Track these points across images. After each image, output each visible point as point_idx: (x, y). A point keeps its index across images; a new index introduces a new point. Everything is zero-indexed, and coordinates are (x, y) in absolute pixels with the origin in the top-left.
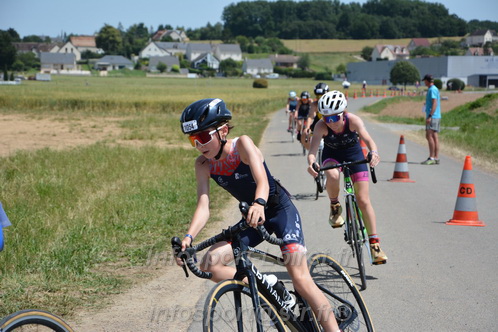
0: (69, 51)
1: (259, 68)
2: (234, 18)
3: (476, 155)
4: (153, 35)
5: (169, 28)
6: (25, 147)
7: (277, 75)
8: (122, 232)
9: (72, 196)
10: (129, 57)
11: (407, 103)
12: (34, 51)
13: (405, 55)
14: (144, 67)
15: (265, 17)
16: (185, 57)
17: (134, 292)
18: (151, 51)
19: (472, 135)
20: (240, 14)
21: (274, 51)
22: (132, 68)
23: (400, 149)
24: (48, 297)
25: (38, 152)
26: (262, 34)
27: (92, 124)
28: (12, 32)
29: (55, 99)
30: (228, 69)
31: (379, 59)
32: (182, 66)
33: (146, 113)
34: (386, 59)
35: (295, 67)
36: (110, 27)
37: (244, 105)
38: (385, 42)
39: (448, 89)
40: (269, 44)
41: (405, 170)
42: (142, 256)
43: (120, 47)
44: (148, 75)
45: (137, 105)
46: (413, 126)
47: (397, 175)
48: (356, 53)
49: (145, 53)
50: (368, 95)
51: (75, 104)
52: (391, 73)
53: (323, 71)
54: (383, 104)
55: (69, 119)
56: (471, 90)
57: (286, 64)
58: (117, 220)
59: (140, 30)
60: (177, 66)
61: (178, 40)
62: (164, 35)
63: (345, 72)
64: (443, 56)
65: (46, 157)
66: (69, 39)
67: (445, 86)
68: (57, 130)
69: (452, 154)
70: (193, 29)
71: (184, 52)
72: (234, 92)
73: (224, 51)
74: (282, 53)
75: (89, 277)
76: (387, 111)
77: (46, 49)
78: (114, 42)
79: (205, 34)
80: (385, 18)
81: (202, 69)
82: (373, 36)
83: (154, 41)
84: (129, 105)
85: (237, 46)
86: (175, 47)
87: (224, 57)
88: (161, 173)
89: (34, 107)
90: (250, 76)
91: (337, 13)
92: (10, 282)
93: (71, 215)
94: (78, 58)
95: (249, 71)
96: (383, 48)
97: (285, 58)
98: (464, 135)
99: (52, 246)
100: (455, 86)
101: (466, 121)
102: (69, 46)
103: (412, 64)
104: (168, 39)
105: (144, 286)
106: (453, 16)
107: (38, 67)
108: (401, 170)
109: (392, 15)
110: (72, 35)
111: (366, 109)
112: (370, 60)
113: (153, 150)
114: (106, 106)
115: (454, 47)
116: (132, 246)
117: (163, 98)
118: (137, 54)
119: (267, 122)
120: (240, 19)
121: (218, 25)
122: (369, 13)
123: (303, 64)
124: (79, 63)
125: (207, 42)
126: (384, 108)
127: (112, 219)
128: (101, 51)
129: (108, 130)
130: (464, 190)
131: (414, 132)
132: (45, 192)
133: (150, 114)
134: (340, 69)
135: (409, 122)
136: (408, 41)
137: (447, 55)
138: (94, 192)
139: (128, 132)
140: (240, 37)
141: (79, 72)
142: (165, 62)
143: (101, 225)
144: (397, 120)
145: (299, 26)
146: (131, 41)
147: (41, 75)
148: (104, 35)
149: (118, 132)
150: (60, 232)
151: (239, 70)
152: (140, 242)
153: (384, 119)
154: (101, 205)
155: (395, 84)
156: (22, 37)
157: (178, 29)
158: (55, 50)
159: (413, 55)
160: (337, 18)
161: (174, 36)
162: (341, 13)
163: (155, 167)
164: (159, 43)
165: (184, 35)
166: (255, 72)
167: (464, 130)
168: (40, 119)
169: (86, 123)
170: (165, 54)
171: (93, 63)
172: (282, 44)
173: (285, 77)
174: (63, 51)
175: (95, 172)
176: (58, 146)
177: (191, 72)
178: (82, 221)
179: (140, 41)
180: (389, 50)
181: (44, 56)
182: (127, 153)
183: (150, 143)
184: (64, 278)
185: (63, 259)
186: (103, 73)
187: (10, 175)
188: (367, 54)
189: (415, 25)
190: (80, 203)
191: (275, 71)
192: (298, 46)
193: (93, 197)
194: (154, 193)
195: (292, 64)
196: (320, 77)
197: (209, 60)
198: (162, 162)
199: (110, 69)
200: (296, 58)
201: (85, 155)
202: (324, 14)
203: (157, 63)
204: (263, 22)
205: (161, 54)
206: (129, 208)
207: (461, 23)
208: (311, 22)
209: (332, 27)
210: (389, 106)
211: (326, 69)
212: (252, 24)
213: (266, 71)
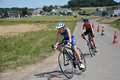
0: (37, 11)
1: (75, 14)
2: (70, 4)
3: (119, 30)
4: (54, 7)
5: (57, 6)
6: (28, 31)
7: (79, 15)
8: (46, 47)
9: (37, 40)
10: (49, 12)
11: (105, 20)
12: (31, 12)
13: (105, 10)
14: (52, 14)
15: (76, 3)
16: (60, 12)
17: (48, 59)
18: (54, 11)
19: (118, 26)
20: (71, 3)
21: (78, 10)
22: (50, 14)
23: (103, 29)
24: (31, 60)
25: (31, 31)
26: (76, 6)
27: (42, 26)
28: (26, 8)
29: (34, 21)
30: (69, 14)
31: (100, 11)
32: (60, 14)
33: (52, 23)
34: (101, 11)
35: (83, 13)
36: (45, 6)
37: (72, 21)
38: (101, 7)
39: (114, 17)
40: (77, 9)
41: (104, 33)
42: (50, 52)
43: (47, 10)
44: (53, 16)
45: (50, 22)
46: (106, 24)
47: (102, 34)
48: (95, 10)
49: (52, 11)
50: (97, 18)
51: (38, 22)
52: (102, 14)
53: (88, 14)
54: (100, 20)
55: (37, 25)
56: (119, 17)
57: (81, 13)
58: (45, 45)
59: (51, 6)
60: (59, 14)
61: (59, 8)
62: (56, 7)
63: (93, 14)
64: (113, 10)
65: (32, 32)
66: (37, 9)
67: (113, 16)
68: (35, 27)
69: (114, 30)
70: (62, 6)
71: (60, 11)
72: (70, 18)
73: (68, 10)
74: (80, 10)
75: (39, 56)
76: (101, 21)
77: (33, 11)
78: (46, 9)
79: (64, 7)
80: (101, 2)
81: (64, 14)
82: (98, 6)
83: (54, 9)
84: (49, 22)
85: (71, 9)
86: (58, 10)
87: (68, 11)
88: (54, 35)
89: (30, 22)
90: (74, 15)
91: (91, 2)
92: (24, 57)
93: (36, 44)
94: (39, 13)
95: (73, 14)
96: (101, 9)
97: (80, 11)
98: (117, 26)
99: (33, 50)
100: (116, 16)
101: (117, 23)
102: (37, 10)
103: (106, 12)
104: (57, 8)
105: (50, 58)
106: (115, 2)
107: (31, 15)
108: (103, 33)
109: (102, 2)
110: (38, 8)
111: (97, 21)
112: (98, 11)
113: (53, 30)
114: (44, 22)
115: (115, 8)
116: (48, 50)
117: (56, 20)
118: (51, 11)
119: (76, 24)
120: (71, 4)
121: (67, 5)
122: (97, 2)
123: (84, 12)
124: (39, 14)
125: (65, 9)
126: (100, 21)
127: (44, 44)
128: (44, 11)
129: (44, 27)
130: (115, 37)
131: (106, 26)
132: (32, 39)
133: (53, 23)
134: (92, 13)
135: (105, 24)
136: (106, 7)
137: (114, 10)
138: (41, 39)
139: (49, 27)
140: (71, 7)
141: (39, 15)
142: (56, 13)
143: (42, 46)
144: (103, 23)
145: (83, 5)
146: (49, 9)
147: (32, 16)
148: (44, 8)
149: (46, 27)
150: (34, 47)
151: (71, 14)
152: (50, 49)
153: (100, 23)
154: (42, 42)
155: (103, 16)
156: (28, 9)
157: (59, 6)
158: (35, 11)
159: (107, 10)
160: (91, 3)
161: (58, 8)
162: (92, 2)
163: (53, 34)
164: (55, 9)
165: (60, 7)
166: (74, 14)
167: (117, 25)
168: (31, 25)
169: (40, 25)
170: (56, 11)
171: (42, 13)
172: (80, 8)
173: (80, 15)
174: (36, 11)
175: (42, 35)
176: (34, 30)
177: (61, 15)
178: (39, 45)
179: (51, 9)
180: (102, 9)
181: (32, 12)
182: (48, 31)
183: (53, 29)
184: (34, 56)
185: (34, 52)
186: (44, 15)
187: (25, 36)
188: (97, 10)
189: (107, 4)
190: (38, 41)
191: (78, 14)
192: (83, 9)
193: (41, 40)
194: (53, 39)
195: (82, 12)
196: (88, 15)
197: (65, 12)
198: (55, 33)
199: (45, 14)
200: (83, 11)
201: (40, 32)
202: (88, 2)
203: (55, 13)
204: (76, 4)
205: (55, 11)
206: (48, 42)
207: (117, 3)
208: (86, 4)
209: (90, 5)
210: (102, 20)
211: (89, 13)
212: (74, 5)
213: (77, 14)
